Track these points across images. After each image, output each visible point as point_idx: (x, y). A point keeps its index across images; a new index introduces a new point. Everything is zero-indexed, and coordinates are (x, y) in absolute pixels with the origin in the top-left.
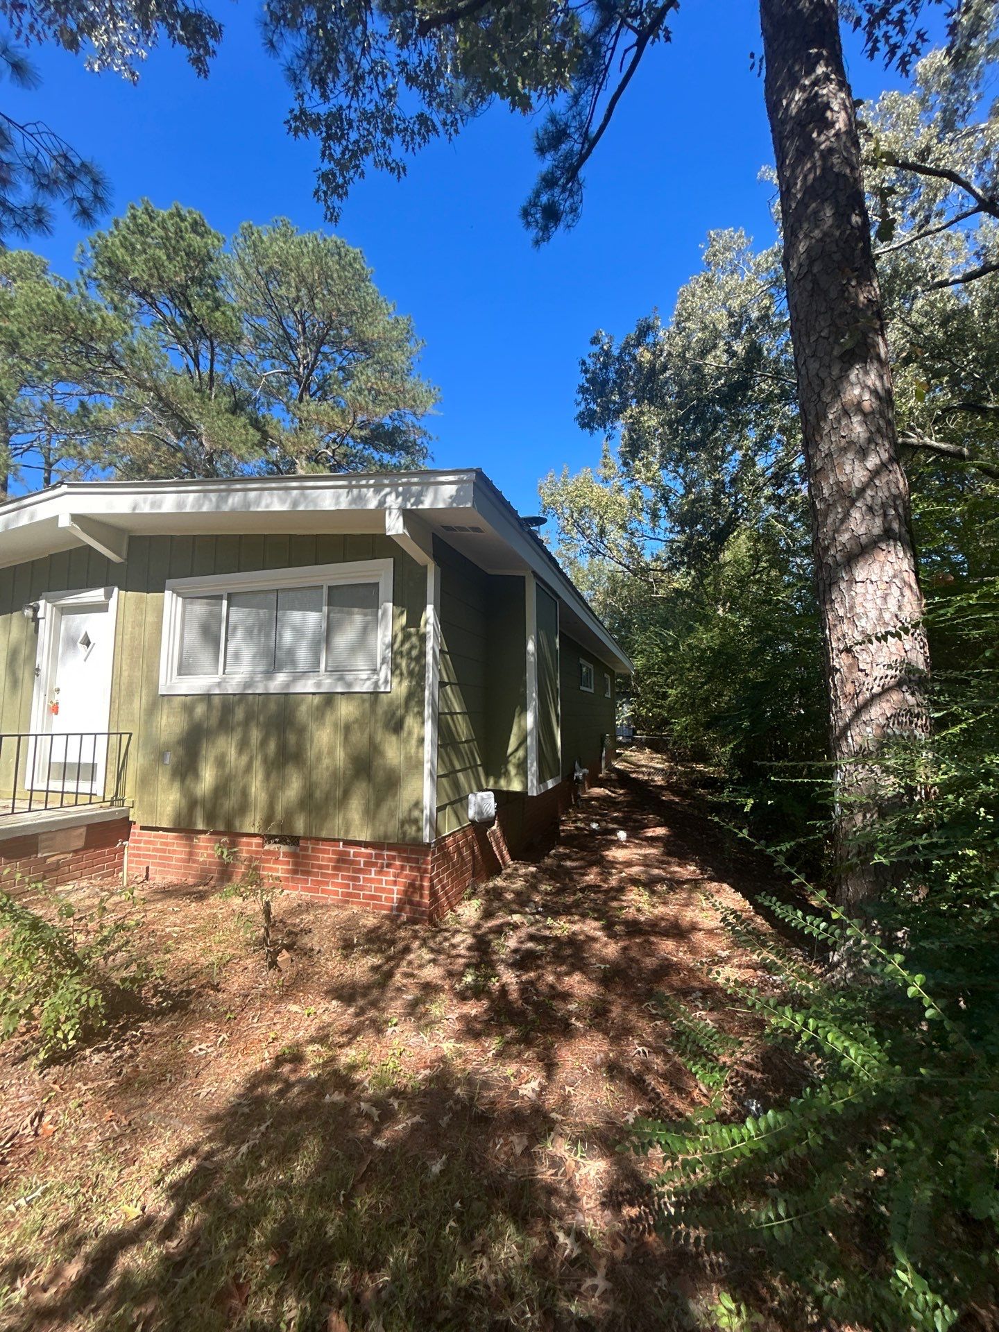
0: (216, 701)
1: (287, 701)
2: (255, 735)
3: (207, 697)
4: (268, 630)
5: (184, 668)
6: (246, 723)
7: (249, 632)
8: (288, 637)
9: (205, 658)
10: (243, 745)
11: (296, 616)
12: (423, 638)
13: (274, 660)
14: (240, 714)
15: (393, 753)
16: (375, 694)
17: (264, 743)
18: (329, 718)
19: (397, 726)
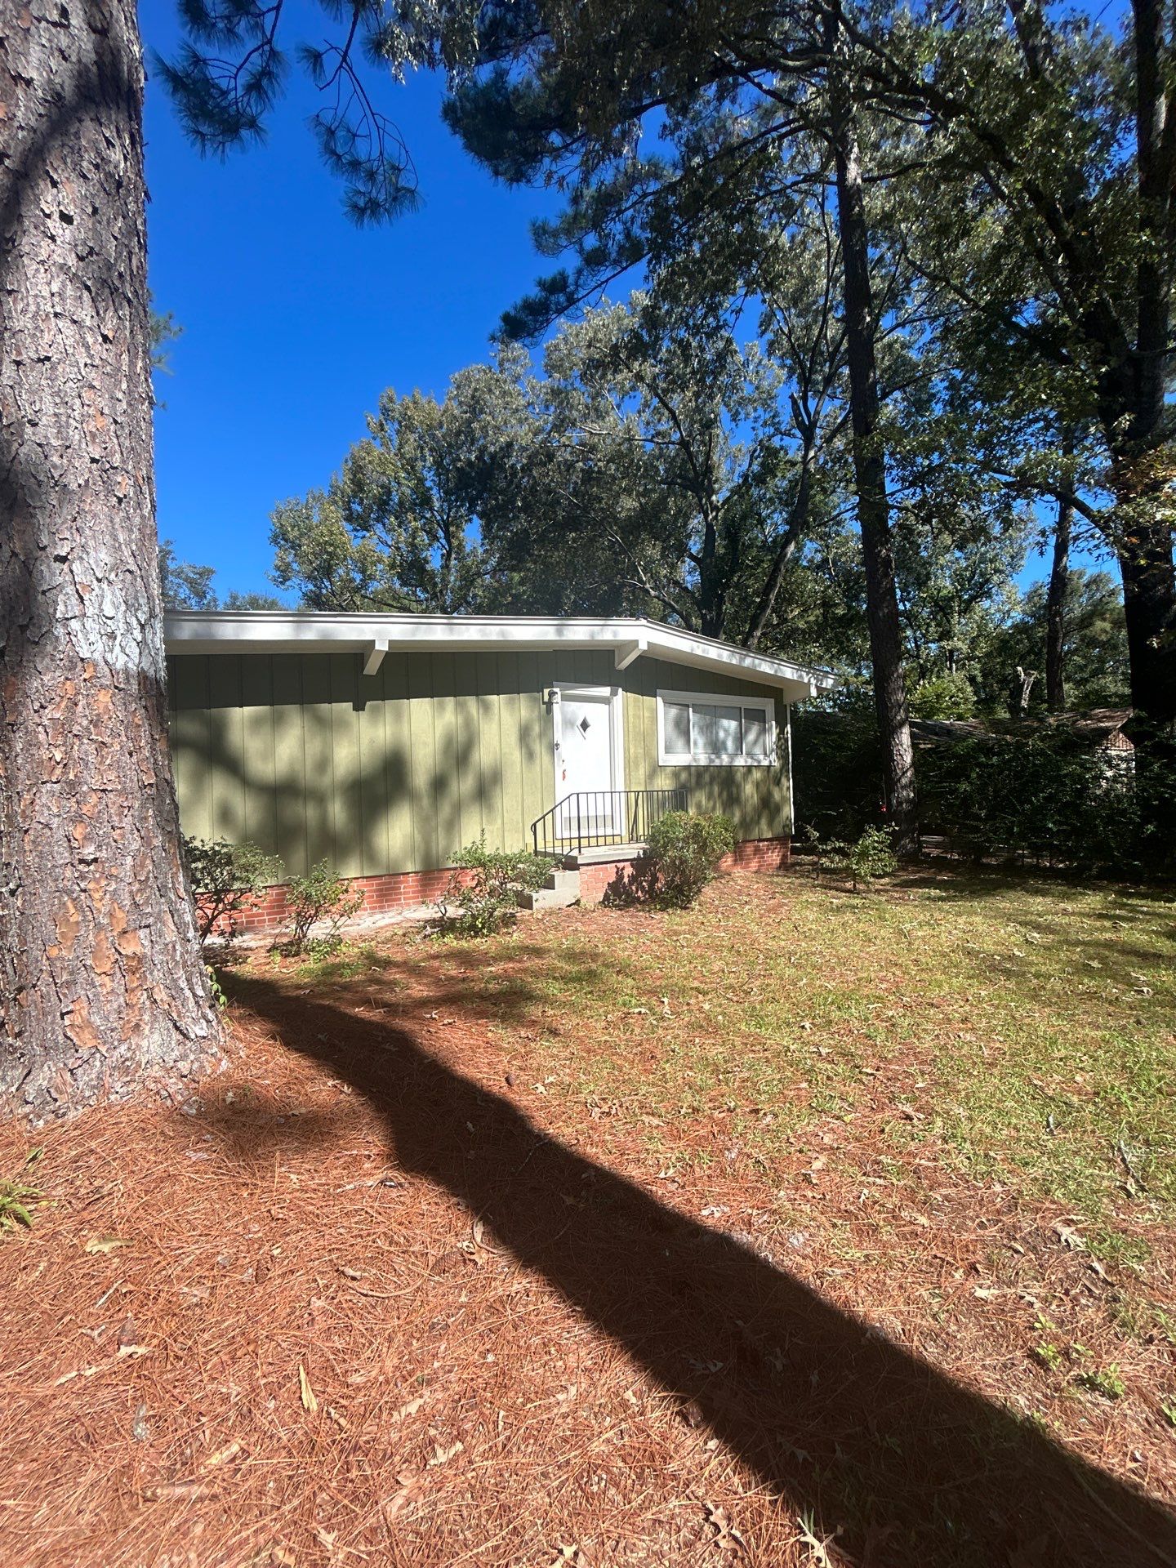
0: (693, 769)
1: (730, 769)
2: (716, 789)
3: (688, 768)
4: (709, 729)
5: (668, 750)
6: (711, 783)
7: (701, 729)
8: (722, 734)
9: (680, 743)
10: (710, 796)
11: (725, 722)
12: (787, 740)
13: (716, 747)
14: (707, 778)
15: (777, 796)
16: (769, 767)
17: (720, 795)
18: (750, 780)
19: (778, 783)
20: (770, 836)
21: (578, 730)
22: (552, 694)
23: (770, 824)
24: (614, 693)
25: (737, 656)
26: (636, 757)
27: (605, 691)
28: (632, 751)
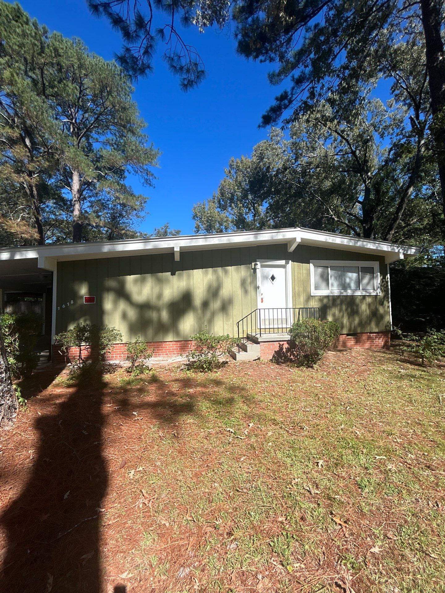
0: (331, 298)
1: (353, 298)
2: (344, 307)
3: (328, 297)
4: (340, 278)
5: (317, 288)
6: (341, 304)
7: (336, 278)
8: (348, 280)
9: (323, 285)
10: (340, 310)
11: (350, 274)
12: (387, 282)
13: (345, 286)
14: (338, 302)
15: (381, 310)
16: (376, 296)
17: (346, 310)
18: (364, 302)
19: (382, 304)
20: (377, 331)
21: (270, 281)
22: (256, 265)
23: (377, 325)
24: (287, 263)
25: (353, 241)
26: (299, 292)
27: (283, 262)
28: (297, 289)
